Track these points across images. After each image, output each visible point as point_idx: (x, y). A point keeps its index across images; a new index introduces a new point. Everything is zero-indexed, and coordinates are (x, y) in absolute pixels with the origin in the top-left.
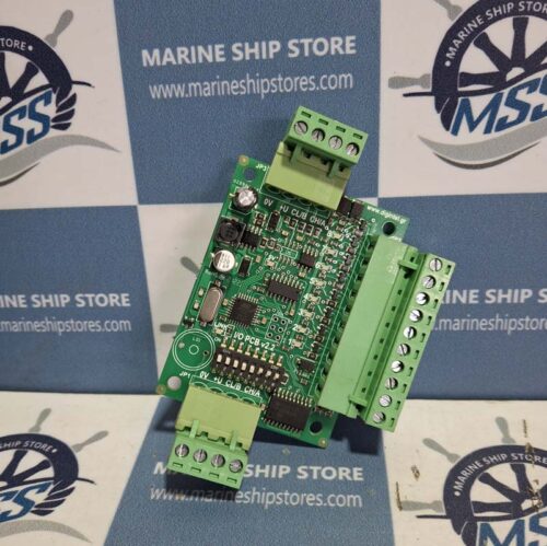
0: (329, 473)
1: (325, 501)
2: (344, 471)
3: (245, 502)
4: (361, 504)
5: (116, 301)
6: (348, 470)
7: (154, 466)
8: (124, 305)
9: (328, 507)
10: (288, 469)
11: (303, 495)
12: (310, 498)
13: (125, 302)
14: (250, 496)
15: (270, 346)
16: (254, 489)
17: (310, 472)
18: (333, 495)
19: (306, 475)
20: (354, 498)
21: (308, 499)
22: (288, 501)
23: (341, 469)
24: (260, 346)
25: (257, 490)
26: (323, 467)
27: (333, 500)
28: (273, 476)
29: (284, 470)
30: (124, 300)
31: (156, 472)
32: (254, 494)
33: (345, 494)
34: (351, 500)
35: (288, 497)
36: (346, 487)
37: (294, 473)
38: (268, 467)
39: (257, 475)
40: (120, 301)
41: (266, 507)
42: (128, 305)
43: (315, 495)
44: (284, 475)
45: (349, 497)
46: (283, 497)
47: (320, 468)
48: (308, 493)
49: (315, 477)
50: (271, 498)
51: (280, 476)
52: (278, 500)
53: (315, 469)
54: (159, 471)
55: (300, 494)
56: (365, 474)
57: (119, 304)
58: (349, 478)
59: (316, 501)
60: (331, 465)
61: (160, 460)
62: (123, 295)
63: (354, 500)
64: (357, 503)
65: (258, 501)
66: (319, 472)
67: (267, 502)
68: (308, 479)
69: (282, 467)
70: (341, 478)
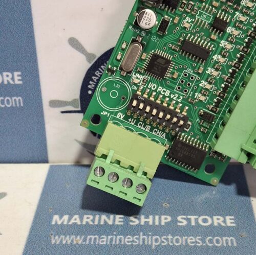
0: (205, 221)
1: (204, 242)
2: (218, 219)
3: (134, 244)
4: (235, 244)
5: (9, 79)
6: (221, 218)
7: (51, 219)
8: (17, 82)
9: (207, 246)
10: (169, 219)
11: (184, 238)
12: (191, 240)
13: (18, 80)
14: (138, 239)
15: (178, 98)
16: (141, 234)
17: (189, 220)
18: (210, 237)
19: (185, 223)
20: (229, 239)
21: (189, 241)
22: (172, 242)
23: (215, 218)
24: (169, 97)
25: (144, 235)
26: (200, 216)
27: (211, 241)
28: (157, 223)
29: (166, 219)
30: (16, 78)
31: (53, 223)
32: (142, 237)
33: (221, 236)
34: (227, 240)
35: (172, 239)
36: (221, 231)
37: (175, 221)
38: (151, 217)
39: (142, 223)
40: (13, 79)
41: (153, 247)
42: (21, 82)
43: (195, 237)
44: (166, 223)
45: (224, 239)
46: (167, 239)
47: (197, 217)
48: (188, 236)
49: (193, 223)
50: (156, 240)
51: (163, 223)
52: (163, 242)
53: (193, 218)
54: (56, 222)
55: (181, 237)
56: (236, 221)
57: (11, 82)
58: (223, 224)
59: (196, 242)
60: (206, 215)
61: (56, 214)
62: (16, 74)
63: (228, 241)
64: (232, 243)
65: (146, 243)
66: (196, 220)
67: (154, 243)
68: (187, 226)
69: (163, 217)
70: (216, 224)
